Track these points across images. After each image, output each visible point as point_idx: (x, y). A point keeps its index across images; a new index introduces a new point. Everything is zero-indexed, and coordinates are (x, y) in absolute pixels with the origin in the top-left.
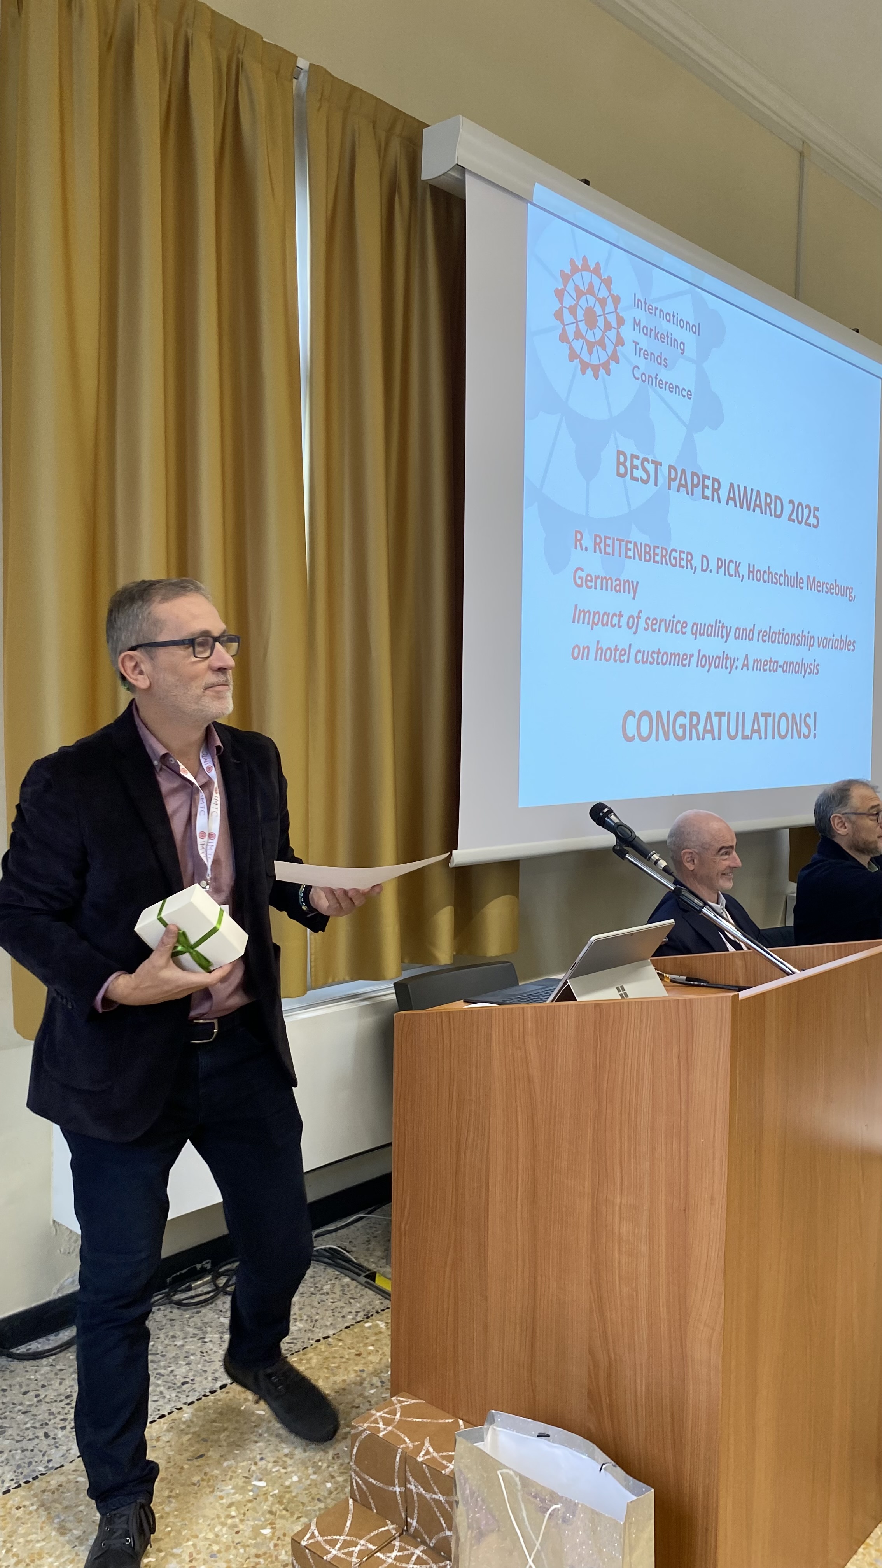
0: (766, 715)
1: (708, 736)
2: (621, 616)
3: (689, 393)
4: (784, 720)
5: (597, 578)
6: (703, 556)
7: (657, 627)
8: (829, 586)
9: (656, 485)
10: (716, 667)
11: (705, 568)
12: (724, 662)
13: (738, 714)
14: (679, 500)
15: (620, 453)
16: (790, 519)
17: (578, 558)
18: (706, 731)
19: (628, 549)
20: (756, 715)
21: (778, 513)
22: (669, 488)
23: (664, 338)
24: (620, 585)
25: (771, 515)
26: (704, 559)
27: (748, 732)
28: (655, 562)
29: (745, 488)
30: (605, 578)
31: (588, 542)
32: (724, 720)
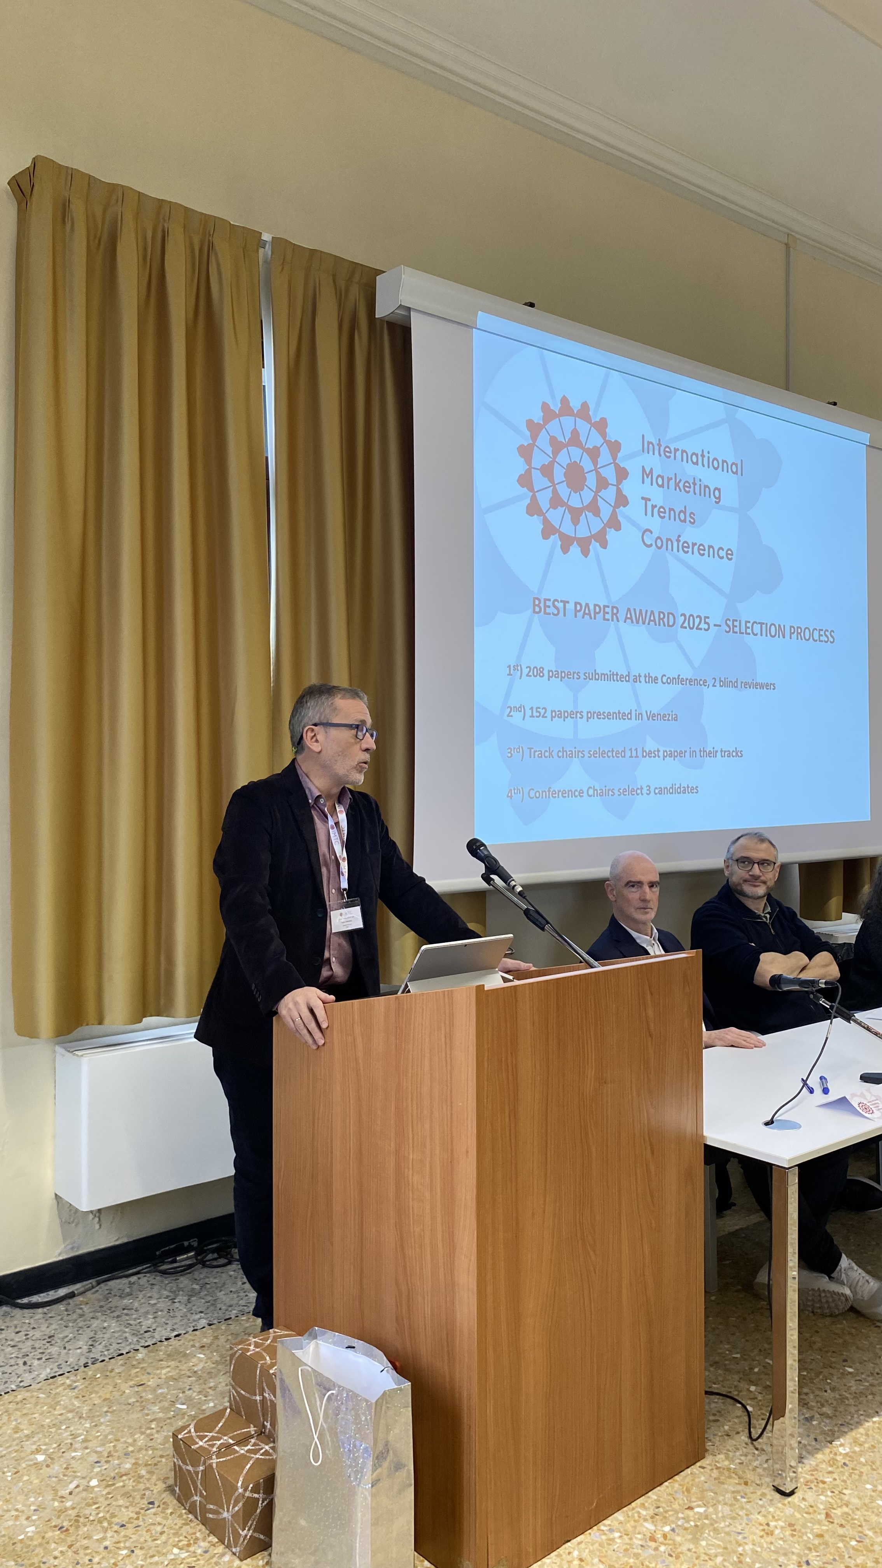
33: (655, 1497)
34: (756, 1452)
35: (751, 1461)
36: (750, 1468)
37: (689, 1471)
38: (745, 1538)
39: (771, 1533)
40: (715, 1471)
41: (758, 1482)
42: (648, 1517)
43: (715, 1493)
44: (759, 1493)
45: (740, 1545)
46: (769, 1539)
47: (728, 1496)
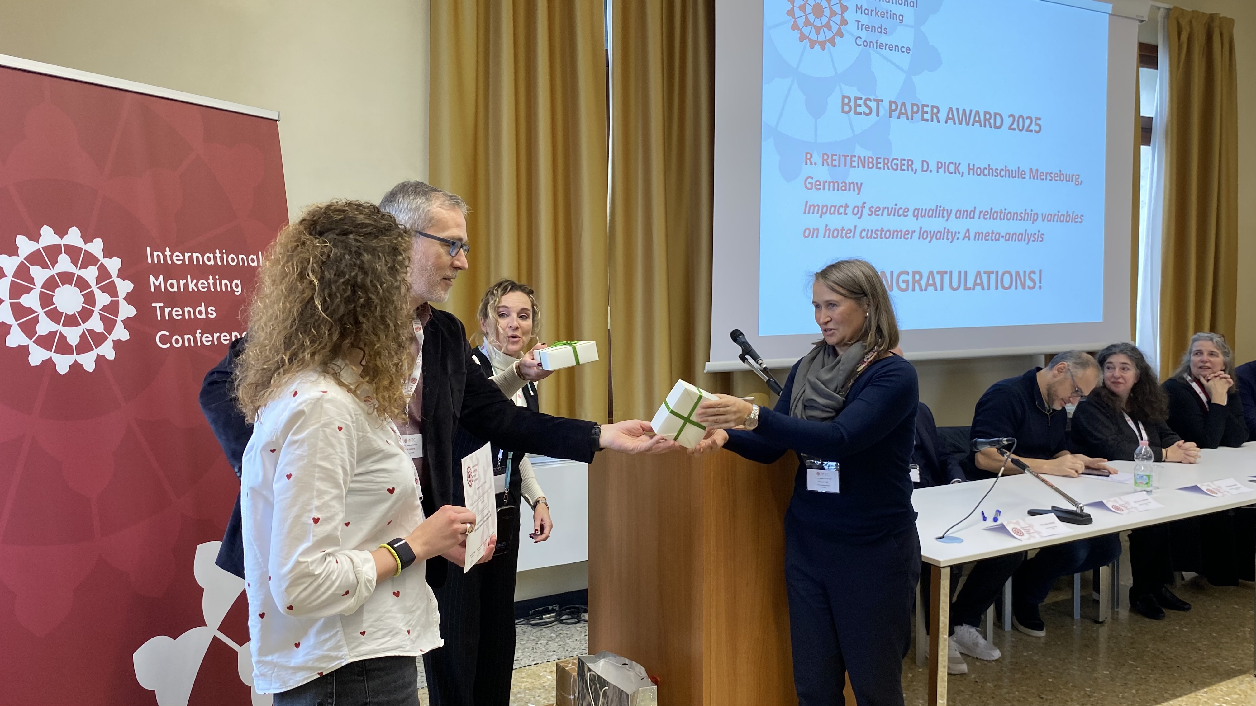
0: (989, 273)
1: (931, 288)
2: (846, 206)
3: (908, 49)
4: (1007, 276)
5: (825, 182)
6: (923, 161)
7: (880, 212)
8: (1052, 175)
9: (878, 115)
10: (937, 239)
11: (925, 168)
12: (945, 235)
13: (960, 272)
14: (899, 125)
15: (844, 97)
16: (1010, 128)
17: (807, 170)
18: (928, 285)
19: (852, 161)
20: (979, 273)
21: (998, 124)
22: (890, 117)
23: (883, 14)
24: (846, 186)
25: (991, 127)
26: (925, 164)
27: (970, 284)
28: (877, 168)
29: (964, 110)
30: (832, 182)
31: (816, 158)
32: (946, 277)
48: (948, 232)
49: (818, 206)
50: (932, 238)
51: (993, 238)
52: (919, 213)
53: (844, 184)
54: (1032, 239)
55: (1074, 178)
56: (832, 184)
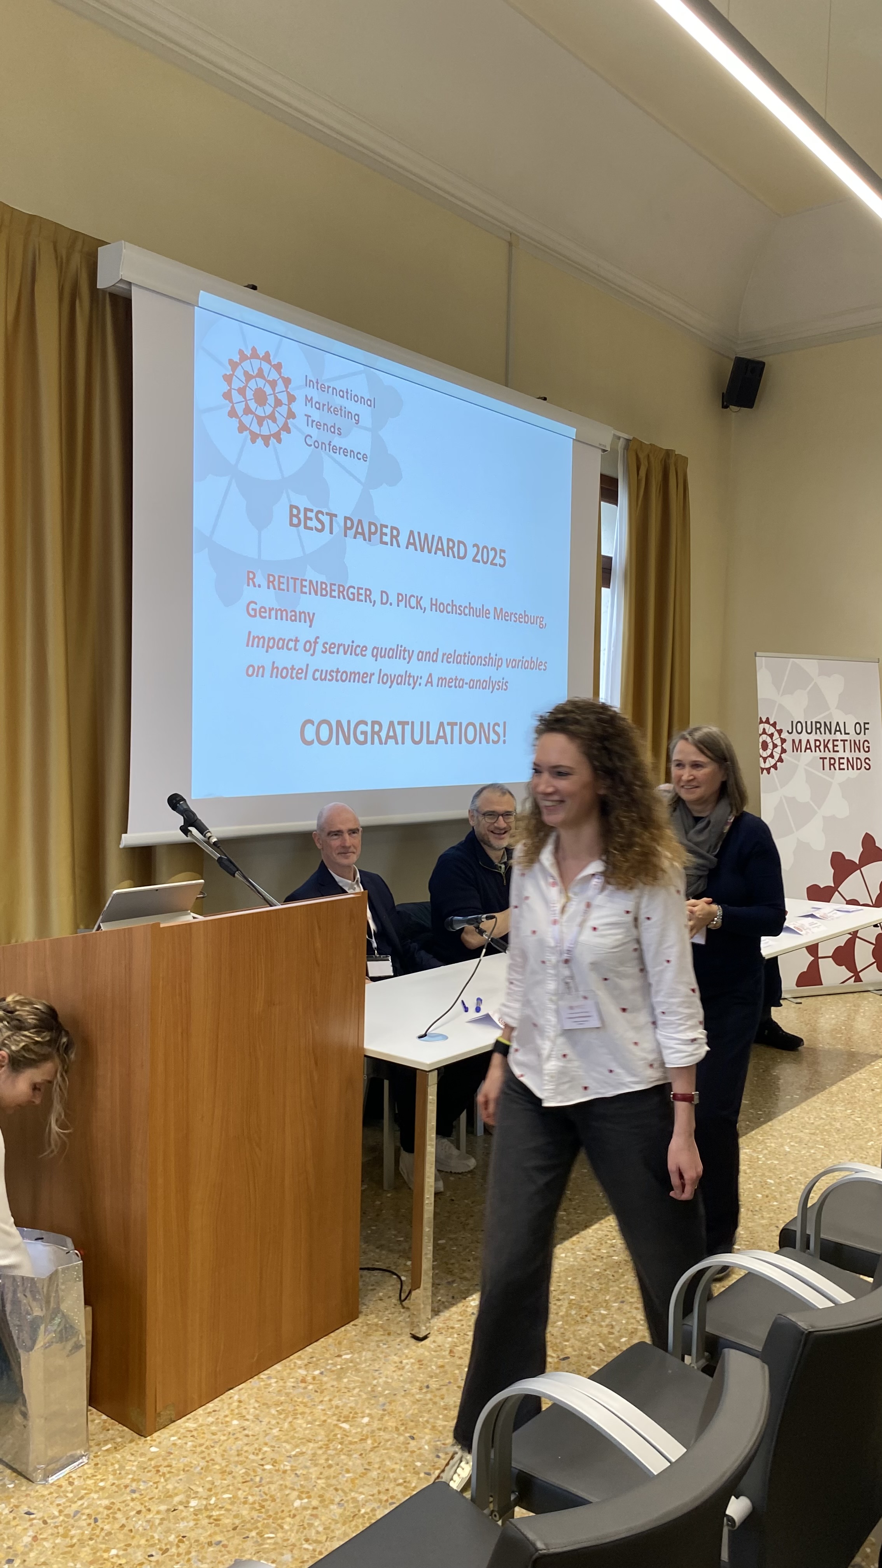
0: (452, 724)
1: (391, 742)
2: (297, 641)
3: (365, 457)
4: (471, 728)
5: (271, 610)
6: (382, 592)
7: (335, 650)
8: (517, 616)
9: (331, 533)
10: (398, 684)
11: (384, 600)
12: (407, 679)
13: (422, 723)
14: (355, 546)
15: (292, 507)
16: (474, 560)
17: (249, 593)
18: (388, 737)
19: (302, 586)
20: (442, 724)
21: (462, 555)
22: (346, 536)
23: (336, 411)
24: (295, 616)
25: (454, 557)
26: (384, 595)
27: (433, 737)
28: (331, 596)
29: (426, 535)
30: (280, 609)
31: (260, 579)
32: (408, 728)
33: (311, 1350)
34: (402, 1310)
35: (397, 1317)
36: (395, 1322)
37: (343, 1329)
38: (381, 1373)
39: (403, 1368)
40: (365, 1327)
41: (399, 1332)
42: (302, 1366)
43: (362, 1343)
44: (398, 1340)
45: (375, 1379)
46: (400, 1373)
47: (373, 1344)
48: (410, 676)
49: (263, 637)
50: (392, 682)
51: (457, 685)
52: (378, 653)
53: (293, 613)
54: (497, 686)
55: (538, 619)
56: (279, 612)
